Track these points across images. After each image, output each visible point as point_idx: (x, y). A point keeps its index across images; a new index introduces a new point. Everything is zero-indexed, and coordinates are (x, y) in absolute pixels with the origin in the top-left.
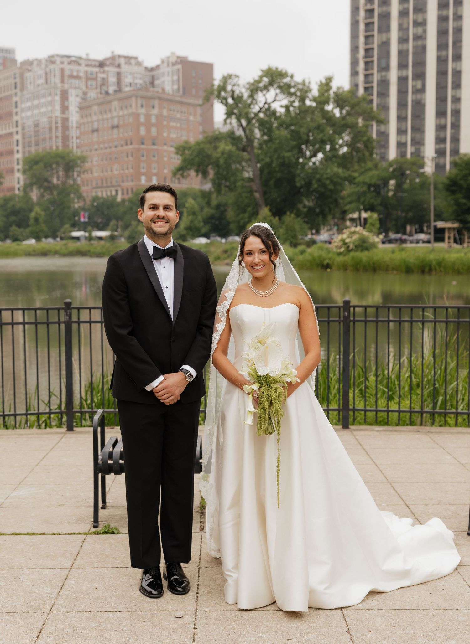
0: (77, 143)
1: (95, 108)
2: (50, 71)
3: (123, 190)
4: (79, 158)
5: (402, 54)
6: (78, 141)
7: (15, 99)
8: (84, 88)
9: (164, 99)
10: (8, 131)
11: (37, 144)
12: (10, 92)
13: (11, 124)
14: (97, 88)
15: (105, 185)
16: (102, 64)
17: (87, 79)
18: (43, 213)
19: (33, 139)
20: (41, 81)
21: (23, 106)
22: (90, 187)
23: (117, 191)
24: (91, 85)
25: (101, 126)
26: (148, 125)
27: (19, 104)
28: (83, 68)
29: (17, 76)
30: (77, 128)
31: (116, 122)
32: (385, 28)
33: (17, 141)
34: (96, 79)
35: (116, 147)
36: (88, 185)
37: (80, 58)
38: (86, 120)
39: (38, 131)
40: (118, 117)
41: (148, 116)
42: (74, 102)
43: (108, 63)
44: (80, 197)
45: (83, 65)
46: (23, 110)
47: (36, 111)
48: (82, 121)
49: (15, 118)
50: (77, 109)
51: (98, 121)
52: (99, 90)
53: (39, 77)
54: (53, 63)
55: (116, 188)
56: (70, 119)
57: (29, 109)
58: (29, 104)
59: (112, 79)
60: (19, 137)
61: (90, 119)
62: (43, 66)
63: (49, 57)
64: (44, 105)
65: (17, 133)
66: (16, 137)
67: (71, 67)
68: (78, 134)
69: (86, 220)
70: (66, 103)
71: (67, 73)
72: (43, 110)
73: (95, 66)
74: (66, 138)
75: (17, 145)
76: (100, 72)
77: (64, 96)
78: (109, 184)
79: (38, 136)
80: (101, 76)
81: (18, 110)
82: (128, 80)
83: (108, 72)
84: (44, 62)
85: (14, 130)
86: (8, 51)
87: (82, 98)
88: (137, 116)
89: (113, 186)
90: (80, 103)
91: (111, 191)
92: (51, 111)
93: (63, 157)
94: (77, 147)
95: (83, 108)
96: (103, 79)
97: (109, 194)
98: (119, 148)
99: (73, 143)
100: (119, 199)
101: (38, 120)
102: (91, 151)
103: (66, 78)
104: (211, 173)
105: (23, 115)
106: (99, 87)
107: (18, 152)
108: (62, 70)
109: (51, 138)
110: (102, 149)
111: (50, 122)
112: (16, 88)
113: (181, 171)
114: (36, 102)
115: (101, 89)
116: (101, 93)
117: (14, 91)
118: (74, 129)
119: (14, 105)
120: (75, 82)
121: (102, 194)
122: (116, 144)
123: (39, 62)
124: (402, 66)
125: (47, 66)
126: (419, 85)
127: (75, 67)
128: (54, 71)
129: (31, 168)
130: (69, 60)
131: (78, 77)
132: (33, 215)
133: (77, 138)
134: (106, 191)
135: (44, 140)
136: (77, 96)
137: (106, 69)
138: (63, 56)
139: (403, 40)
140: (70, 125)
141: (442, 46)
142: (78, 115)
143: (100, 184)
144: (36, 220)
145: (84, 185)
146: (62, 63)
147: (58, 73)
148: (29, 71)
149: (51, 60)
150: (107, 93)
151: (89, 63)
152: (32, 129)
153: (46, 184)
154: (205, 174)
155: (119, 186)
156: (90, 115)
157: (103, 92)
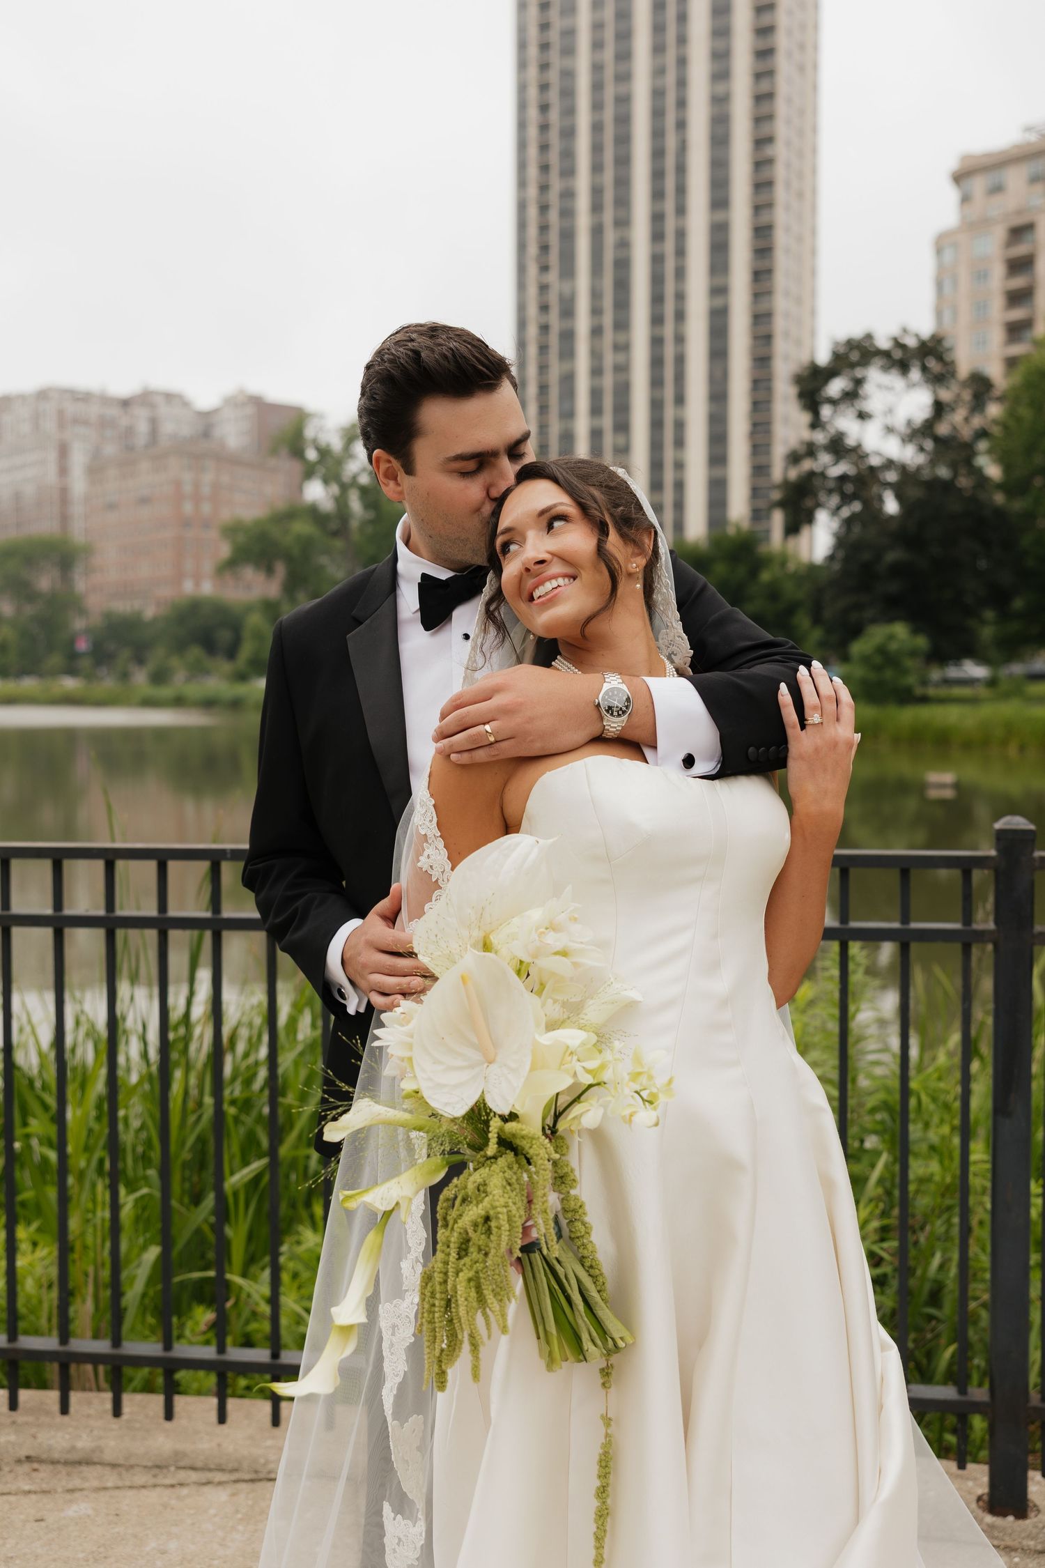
0: (85, 526)
1: (113, 471)
2: (42, 413)
3: (154, 601)
4: (83, 548)
5: (596, 394)
6: (86, 522)
8: (96, 439)
9: (225, 459)
11: (18, 527)
14: (117, 441)
15: (129, 593)
16: (125, 403)
17: (102, 426)
18: (14, 635)
19: (12, 520)
20: (26, 428)
23: (146, 602)
24: (108, 436)
25: (122, 500)
26: (197, 498)
28: (95, 410)
30: (83, 502)
32: (568, 352)
34: (116, 427)
37: (91, 394)
38: (97, 490)
39: (20, 509)
40: (150, 484)
41: (197, 485)
42: (79, 459)
43: (136, 402)
44: (82, 611)
45: (96, 405)
47: (17, 476)
48: (92, 491)
50: (84, 473)
51: (118, 490)
52: (119, 444)
53: (25, 422)
54: (47, 400)
56: (73, 488)
57: (8, 472)
58: (9, 464)
59: (143, 428)
61: (103, 489)
62: (30, 405)
63: (39, 391)
64: (32, 465)
67: (75, 408)
68: (86, 512)
69: (87, 648)
70: (66, 463)
71: (69, 415)
72: (29, 473)
73: (114, 406)
74: (65, 518)
76: (123, 416)
77: (63, 451)
78: (135, 593)
79: (20, 514)
80: (124, 422)
82: (168, 428)
83: (135, 416)
84: (31, 398)
87: (93, 455)
88: (178, 484)
89: (142, 597)
90: (90, 463)
92: (42, 475)
93: (55, 547)
94: (87, 533)
95: (95, 470)
96: (128, 426)
97: (133, 606)
99: (75, 525)
100: (148, 616)
101: (20, 490)
102: (107, 539)
103: (67, 424)
104: (281, 570)
108: (61, 411)
110: (122, 537)
111: (40, 494)
113: (232, 564)
114: (19, 461)
116: (123, 448)
118: (79, 504)
120: (83, 430)
121: (125, 609)
124: (596, 410)
125: (36, 405)
126: (621, 440)
127: (82, 408)
128: (48, 412)
130: (72, 396)
131: (85, 423)
133: (85, 518)
134: (130, 603)
136: (84, 451)
137: (134, 411)
138: (63, 391)
139: (596, 371)
140: (73, 497)
141: (656, 382)
142: (85, 481)
143: (122, 593)
145: (95, 593)
146: (61, 401)
147: (54, 415)
148: (8, 412)
149: (43, 395)
150: (130, 448)
151: (105, 400)
152: (11, 504)
153: (25, 590)
154: (270, 571)
156: (105, 481)
157: (126, 446)
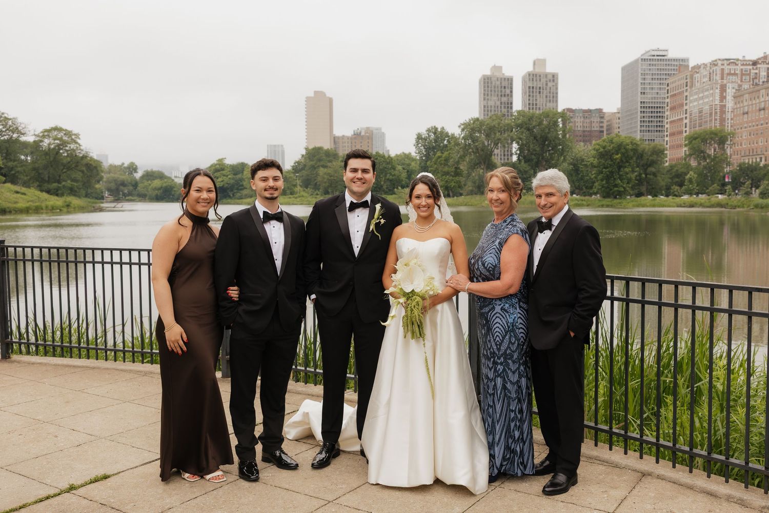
0: (731, 123)
1: (747, 96)
2: (713, 72)
3: (766, 157)
4: (729, 134)
6: (732, 122)
7: (685, 94)
8: (739, 82)
10: (679, 117)
11: (700, 126)
12: (682, 89)
13: (682, 112)
14: (750, 81)
15: (751, 154)
16: (755, 63)
17: (742, 75)
18: (696, 176)
19: (697, 122)
20: (706, 79)
21: (691, 98)
22: (739, 156)
23: (761, 158)
24: (745, 80)
25: (750, 110)
27: (688, 98)
28: (739, 67)
29: (688, 77)
30: (732, 112)
31: (762, 105)
33: (686, 124)
34: (749, 74)
35: (762, 124)
36: (737, 155)
37: (738, 60)
38: (738, 106)
39: (702, 116)
40: (765, 101)
42: (730, 92)
43: (760, 62)
44: (729, 164)
45: (740, 65)
46: (691, 102)
47: (701, 102)
48: (735, 107)
49: (685, 108)
50: (732, 98)
51: (748, 106)
52: (751, 83)
53: (705, 76)
54: (716, 65)
55: (760, 156)
56: (727, 106)
57: (696, 100)
58: (696, 97)
59: (763, 73)
60: (687, 121)
61: (742, 105)
62: (708, 68)
63: (713, 61)
64: (707, 97)
65: (686, 118)
66: (685, 121)
67: (729, 67)
68: (732, 117)
69: (730, 180)
70: (724, 95)
71: (726, 72)
72: (706, 100)
73: (749, 65)
74: (723, 120)
75: (686, 127)
76: (753, 69)
77: (723, 89)
78: (755, 153)
79: (702, 119)
80: (753, 71)
81: (688, 101)
83: (759, 68)
84: (709, 65)
85: (684, 116)
86: (683, 60)
87: (736, 90)
89: (758, 155)
90: (735, 93)
91: (756, 158)
92: (712, 100)
93: (716, 134)
94: (731, 126)
95: (737, 97)
96: (756, 73)
97: (754, 161)
98: (765, 125)
99: (728, 123)
100: (761, 165)
101: (702, 108)
102: (741, 128)
103: (725, 76)
105: (691, 105)
106: (751, 80)
107: (686, 131)
108: (723, 70)
109: (711, 121)
110: (750, 127)
111: (711, 109)
112: (686, 86)
114: (701, 95)
115: (753, 82)
116: (753, 85)
117: (685, 88)
118: (730, 113)
119: (685, 98)
120: (733, 78)
121: (749, 161)
122: (762, 122)
123: (705, 65)
125: (711, 68)
127: (732, 67)
128: (716, 71)
129: (690, 142)
130: (728, 62)
132: (688, 177)
133: (732, 119)
134: (752, 159)
135: (706, 122)
136: (733, 88)
137: (759, 66)
138: (723, 60)
140: (727, 110)
142: (733, 102)
143: (748, 154)
144: (690, 181)
145: (734, 155)
146: (723, 65)
147: (719, 72)
148: (697, 73)
149: (714, 64)
150: (757, 84)
151: (745, 63)
152: (697, 115)
153: (702, 154)
155: (763, 154)
156: (742, 102)
157: (755, 84)
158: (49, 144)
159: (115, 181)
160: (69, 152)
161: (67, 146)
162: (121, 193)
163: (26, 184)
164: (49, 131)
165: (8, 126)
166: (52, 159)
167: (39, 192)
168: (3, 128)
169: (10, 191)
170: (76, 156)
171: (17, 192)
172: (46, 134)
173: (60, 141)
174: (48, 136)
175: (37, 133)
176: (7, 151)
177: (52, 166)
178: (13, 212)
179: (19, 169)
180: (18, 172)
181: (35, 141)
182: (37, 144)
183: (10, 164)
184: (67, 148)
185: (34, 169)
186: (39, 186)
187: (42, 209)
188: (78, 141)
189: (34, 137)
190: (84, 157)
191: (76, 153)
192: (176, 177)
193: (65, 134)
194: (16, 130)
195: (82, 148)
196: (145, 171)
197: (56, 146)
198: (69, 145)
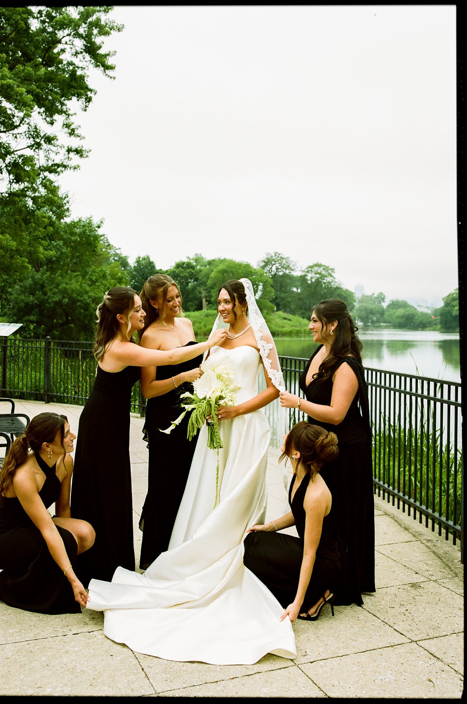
158: (312, 278)
159: (366, 309)
160: (326, 284)
161: (324, 279)
162: (370, 320)
163: (293, 312)
164: (312, 267)
165: (283, 264)
166: (313, 290)
167: (302, 319)
168: (280, 266)
169: (280, 317)
170: (331, 287)
171: (285, 319)
172: (309, 269)
173: (320, 275)
174: (311, 271)
175: (303, 269)
176: (281, 284)
177: (313, 297)
178: (280, 335)
179: (289, 299)
180: (288, 302)
181: (301, 276)
182: (303, 279)
183: (283, 295)
184: (325, 281)
185: (299, 299)
186: (303, 314)
187: (301, 333)
188: (333, 275)
189: (301, 272)
190: (337, 288)
191: (331, 285)
192: (419, 306)
193: (324, 269)
194: (288, 267)
195: (336, 280)
196: (391, 301)
197: (316, 280)
198: (326, 278)
